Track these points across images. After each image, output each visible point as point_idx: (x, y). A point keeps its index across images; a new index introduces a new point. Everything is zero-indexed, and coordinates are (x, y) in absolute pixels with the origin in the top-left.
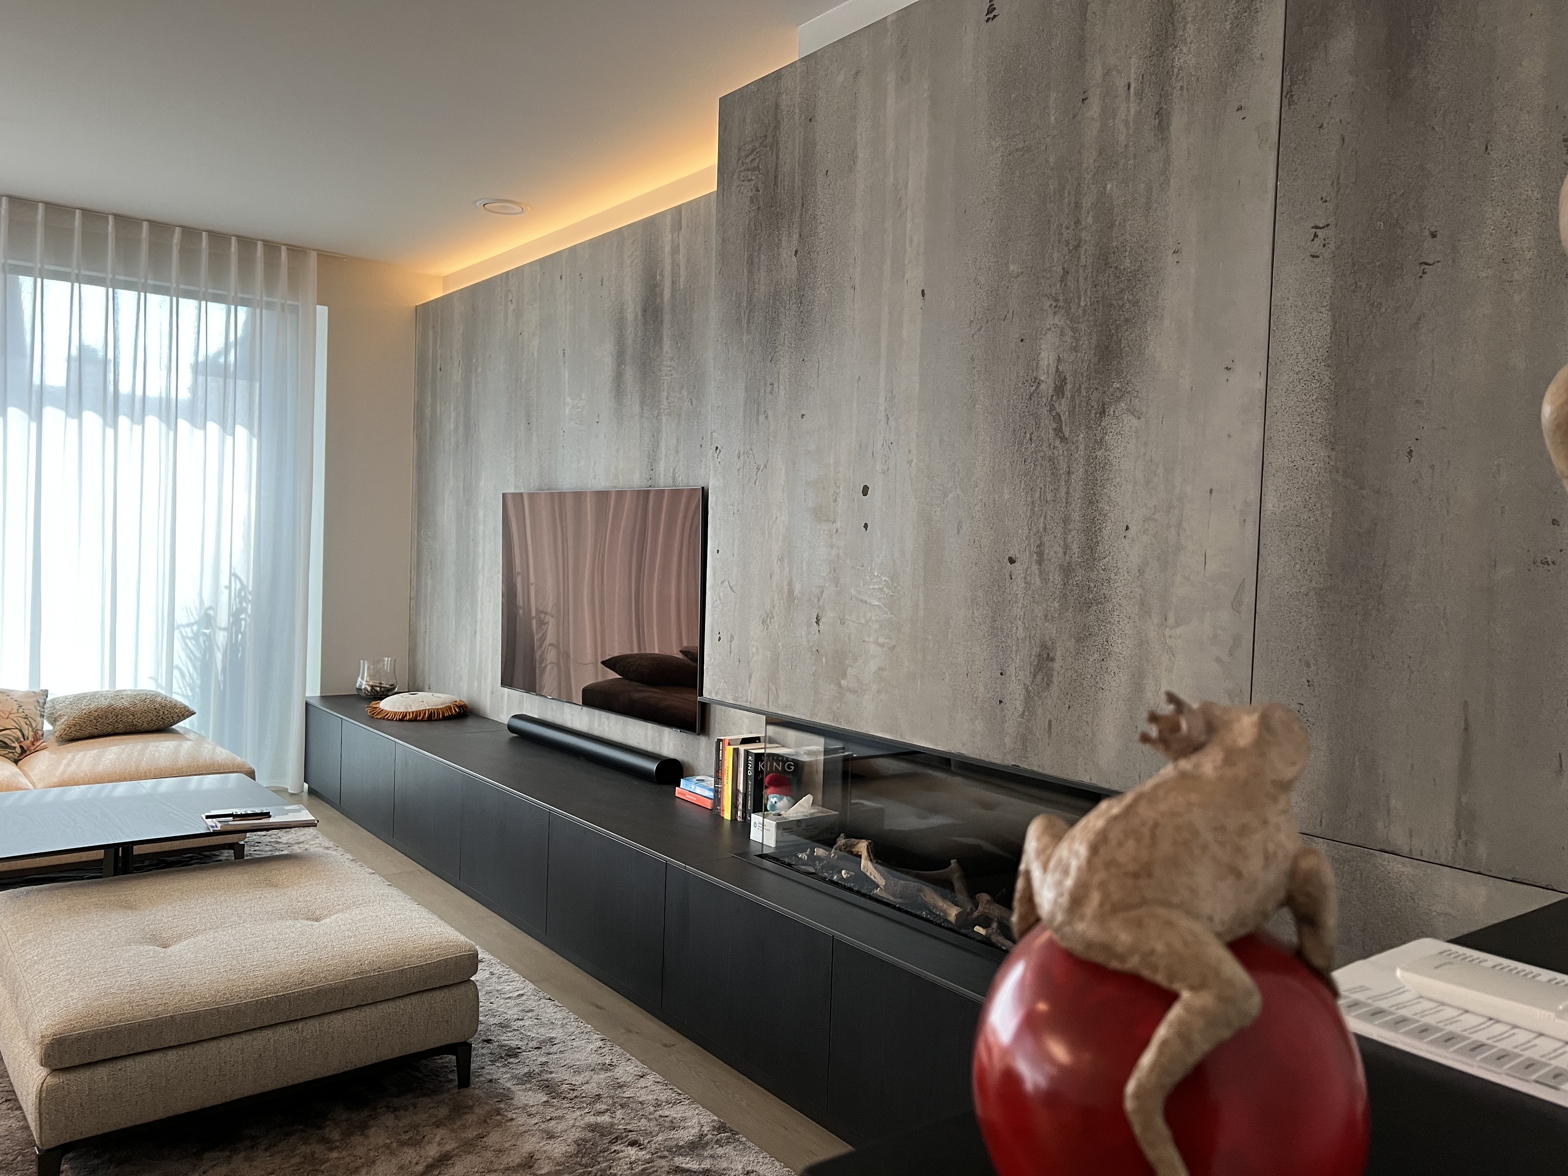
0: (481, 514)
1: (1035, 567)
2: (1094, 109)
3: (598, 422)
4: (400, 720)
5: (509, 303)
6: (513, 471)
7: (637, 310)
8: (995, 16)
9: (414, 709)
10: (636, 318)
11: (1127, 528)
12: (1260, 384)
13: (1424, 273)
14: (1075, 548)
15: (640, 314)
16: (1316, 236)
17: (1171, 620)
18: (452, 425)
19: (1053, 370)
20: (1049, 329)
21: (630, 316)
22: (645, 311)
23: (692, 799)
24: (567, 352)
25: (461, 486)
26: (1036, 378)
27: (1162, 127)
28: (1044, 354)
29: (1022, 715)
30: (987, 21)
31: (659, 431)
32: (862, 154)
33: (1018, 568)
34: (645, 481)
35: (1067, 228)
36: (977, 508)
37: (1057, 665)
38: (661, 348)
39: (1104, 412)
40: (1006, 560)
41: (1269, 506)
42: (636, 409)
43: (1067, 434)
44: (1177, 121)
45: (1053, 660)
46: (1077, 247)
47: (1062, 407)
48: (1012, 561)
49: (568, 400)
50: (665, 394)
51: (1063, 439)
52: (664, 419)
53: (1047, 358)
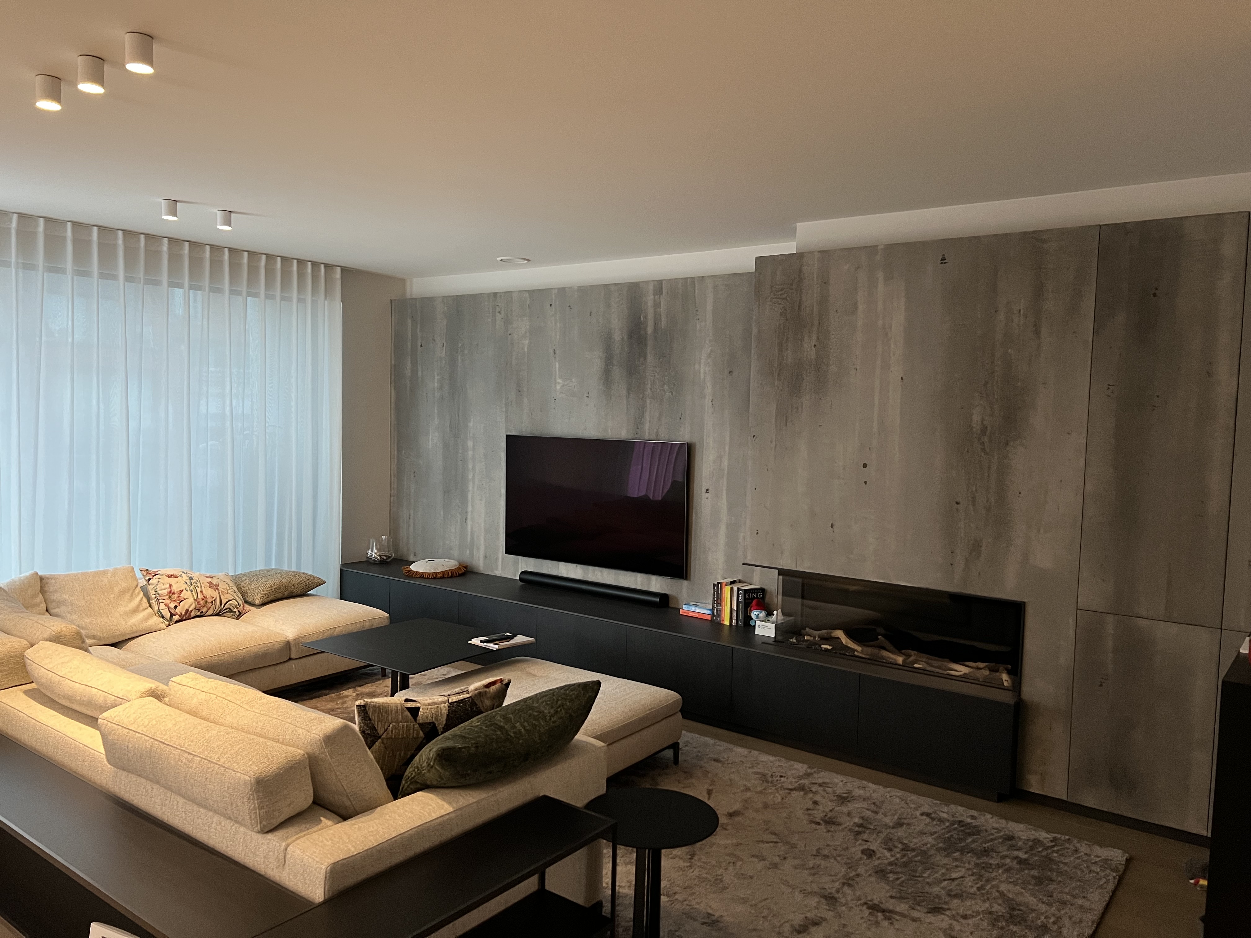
0: (470, 444)
1: (971, 507)
2: (1002, 316)
3: (588, 397)
4: (435, 578)
5: (498, 314)
6: (504, 419)
7: (623, 335)
8: (945, 263)
9: (440, 570)
10: (623, 339)
11: (1020, 493)
12: (1084, 441)
13: (1154, 409)
14: (993, 500)
15: (626, 338)
16: (1109, 388)
17: (1042, 531)
18: (436, 384)
19: (980, 423)
20: (978, 406)
21: (617, 337)
22: (630, 337)
23: (697, 615)
24: (557, 352)
25: (448, 424)
26: (970, 425)
27: (1037, 332)
28: (975, 416)
29: (963, 571)
30: (942, 263)
31: (644, 406)
32: (861, 307)
33: (961, 507)
34: (632, 435)
35: (987, 364)
36: (937, 479)
37: (983, 549)
38: (645, 359)
39: (1008, 444)
40: (954, 502)
41: (1088, 488)
42: (624, 392)
43: (988, 451)
44: (1044, 331)
45: (981, 547)
46: (993, 373)
47: (986, 439)
48: (957, 503)
49: (559, 381)
50: (649, 386)
51: (986, 453)
52: (648, 401)
53: (976, 417)
